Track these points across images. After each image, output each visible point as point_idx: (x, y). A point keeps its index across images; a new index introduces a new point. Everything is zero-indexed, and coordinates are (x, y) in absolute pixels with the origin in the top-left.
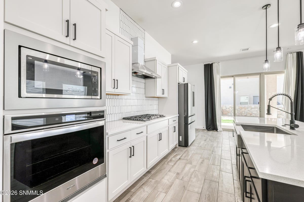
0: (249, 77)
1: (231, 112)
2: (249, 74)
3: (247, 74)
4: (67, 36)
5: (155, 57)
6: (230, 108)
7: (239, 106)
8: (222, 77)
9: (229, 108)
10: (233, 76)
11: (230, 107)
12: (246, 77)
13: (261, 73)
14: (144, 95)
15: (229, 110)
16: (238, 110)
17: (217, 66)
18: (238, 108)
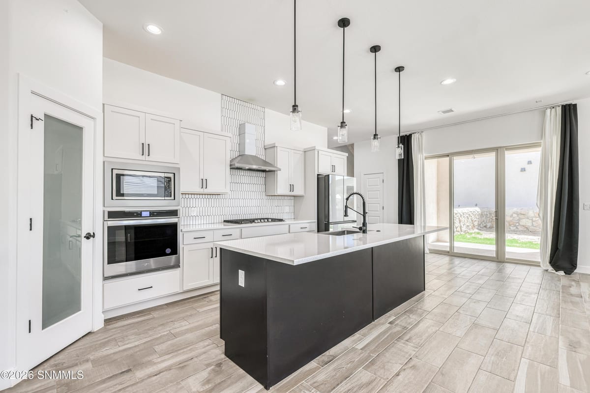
0: (476, 156)
1: (517, 224)
2: (476, 150)
3: (473, 150)
4: (143, 155)
5: (275, 143)
6: (515, 215)
7: (535, 212)
8: (426, 158)
9: (512, 216)
10: (448, 155)
11: (514, 213)
12: (471, 156)
13: (499, 147)
14: (264, 194)
15: (511, 219)
16: (532, 220)
17: (419, 138)
18: (533, 215)
